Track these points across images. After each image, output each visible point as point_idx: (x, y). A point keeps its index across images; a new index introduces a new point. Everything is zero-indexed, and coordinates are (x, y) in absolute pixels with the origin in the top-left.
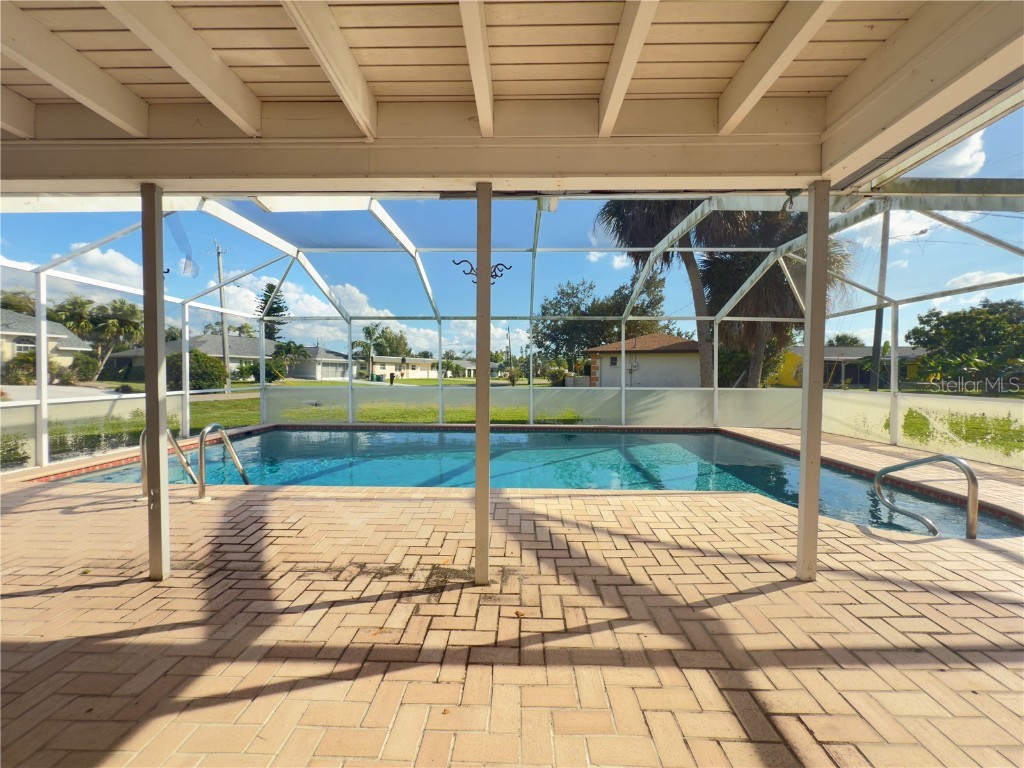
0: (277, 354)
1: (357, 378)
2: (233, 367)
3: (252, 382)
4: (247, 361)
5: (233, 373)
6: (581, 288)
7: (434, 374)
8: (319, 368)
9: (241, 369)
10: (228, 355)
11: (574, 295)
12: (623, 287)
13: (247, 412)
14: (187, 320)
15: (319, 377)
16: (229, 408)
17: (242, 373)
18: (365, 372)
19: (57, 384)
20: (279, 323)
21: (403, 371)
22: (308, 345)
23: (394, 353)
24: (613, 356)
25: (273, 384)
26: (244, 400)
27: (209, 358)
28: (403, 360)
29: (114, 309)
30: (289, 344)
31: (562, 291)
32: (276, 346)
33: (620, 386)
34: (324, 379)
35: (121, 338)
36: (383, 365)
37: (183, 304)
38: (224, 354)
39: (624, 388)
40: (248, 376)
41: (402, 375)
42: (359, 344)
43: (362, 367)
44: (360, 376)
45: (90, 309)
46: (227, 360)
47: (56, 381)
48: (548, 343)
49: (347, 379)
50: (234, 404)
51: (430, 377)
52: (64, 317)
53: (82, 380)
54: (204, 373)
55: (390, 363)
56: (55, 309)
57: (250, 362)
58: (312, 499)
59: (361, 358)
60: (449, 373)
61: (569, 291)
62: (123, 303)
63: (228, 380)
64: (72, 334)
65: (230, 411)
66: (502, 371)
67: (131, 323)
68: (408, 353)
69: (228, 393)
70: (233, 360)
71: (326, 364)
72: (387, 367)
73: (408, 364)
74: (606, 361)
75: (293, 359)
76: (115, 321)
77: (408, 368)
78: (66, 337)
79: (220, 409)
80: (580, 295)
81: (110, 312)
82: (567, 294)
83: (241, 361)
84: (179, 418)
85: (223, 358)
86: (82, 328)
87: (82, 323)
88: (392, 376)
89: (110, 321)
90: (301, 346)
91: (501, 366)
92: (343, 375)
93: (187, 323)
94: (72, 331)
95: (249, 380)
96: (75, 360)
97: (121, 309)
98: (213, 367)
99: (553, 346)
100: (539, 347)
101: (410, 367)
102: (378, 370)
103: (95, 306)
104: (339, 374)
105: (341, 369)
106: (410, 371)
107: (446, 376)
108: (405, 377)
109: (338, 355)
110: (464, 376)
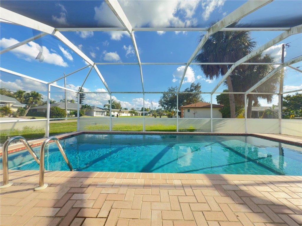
0: (82, 108)
1: (106, 116)
2: (68, 112)
3: (74, 117)
4: (72, 110)
5: (68, 114)
6: (176, 89)
7: (129, 115)
8: (95, 113)
9: (71, 113)
10: (67, 108)
11: (173, 90)
12: (188, 89)
13: (72, 126)
14: (50, 91)
15: (95, 115)
16: (66, 125)
17: (71, 114)
18: (109, 114)
19: (12, 117)
20: (83, 99)
21: (120, 114)
22: (91, 106)
23: (117, 108)
24: (189, 109)
25: (81, 117)
26: (71, 122)
27: (61, 109)
28: (120, 110)
29: (32, 94)
30: (86, 105)
31: (170, 89)
32: (82, 106)
33: (210, 118)
34: (96, 116)
35: (34, 103)
36: (114, 112)
37: (48, 84)
38: (65, 108)
39: (212, 118)
40: (73, 115)
41: (120, 115)
42: (107, 105)
43: (108, 112)
44: (107, 115)
45: (24, 94)
46: (66, 110)
47: (12, 116)
48: (165, 105)
49: (103, 116)
50: (68, 124)
51: (128, 116)
52: (16, 96)
53: (20, 116)
54: (59, 114)
55: (116, 111)
56: (13, 94)
57: (73, 111)
58: (113, 186)
59: (108, 110)
60: (134, 115)
61: (172, 89)
62: (35, 92)
63: (67, 116)
64: (18, 101)
65: (66, 126)
66: (149, 114)
67: (37, 98)
68: (121, 108)
69: (66, 120)
70: (68, 110)
71: (97, 111)
72: (115, 112)
73: (121, 112)
74: (186, 111)
75: (87, 110)
76: (32, 98)
77: (121, 113)
78: (16, 102)
79: (63, 125)
80: (175, 91)
81: (31, 95)
82: (171, 90)
83: (71, 110)
84: (45, 129)
85: (65, 109)
86: (21, 100)
87: (22, 98)
88: (117, 115)
89: (30, 98)
90: (89, 106)
91: (149, 112)
92: (102, 115)
93: (49, 92)
94: (18, 100)
95: (73, 116)
96: (18, 109)
97: (34, 94)
98: (62, 112)
99: (166, 106)
100: (162, 106)
101: (122, 112)
102: (112, 113)
103: (26, 93)
104: (101, 114)
105: (101, 113)
106: (122, 114)
107: (133, 115)
108: (120, 116)
109: (100, 109)
110: (138, 115)
